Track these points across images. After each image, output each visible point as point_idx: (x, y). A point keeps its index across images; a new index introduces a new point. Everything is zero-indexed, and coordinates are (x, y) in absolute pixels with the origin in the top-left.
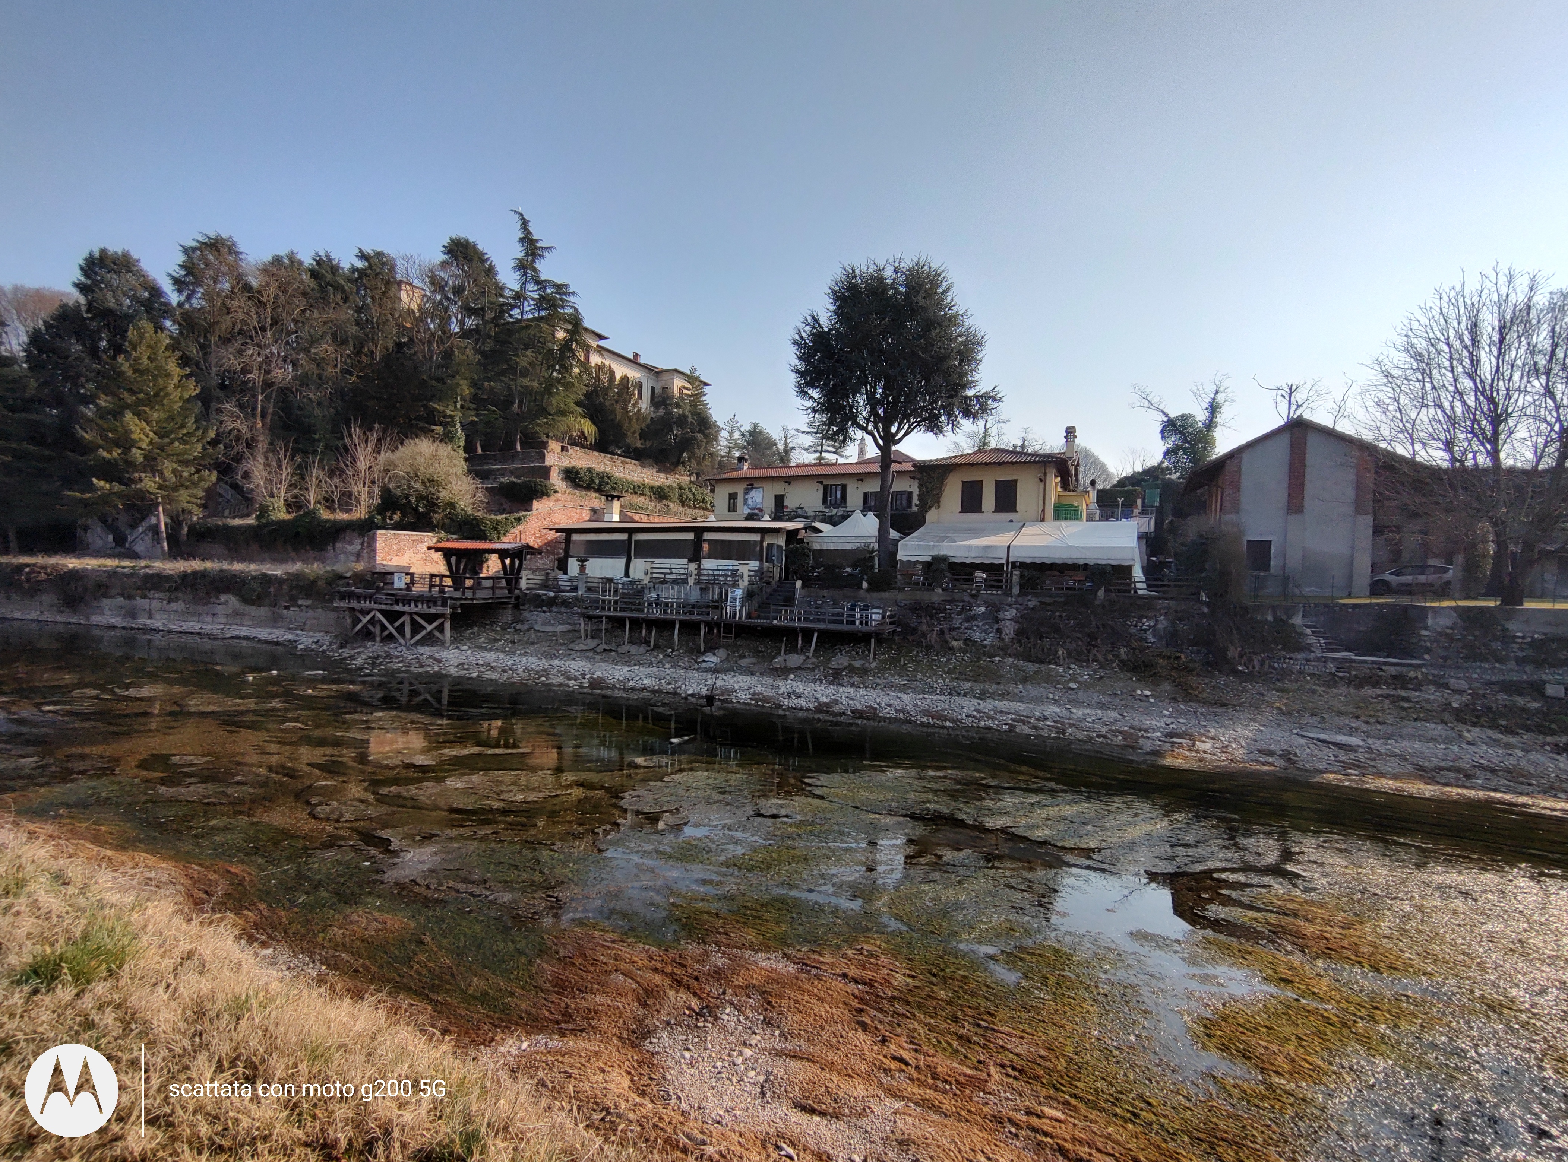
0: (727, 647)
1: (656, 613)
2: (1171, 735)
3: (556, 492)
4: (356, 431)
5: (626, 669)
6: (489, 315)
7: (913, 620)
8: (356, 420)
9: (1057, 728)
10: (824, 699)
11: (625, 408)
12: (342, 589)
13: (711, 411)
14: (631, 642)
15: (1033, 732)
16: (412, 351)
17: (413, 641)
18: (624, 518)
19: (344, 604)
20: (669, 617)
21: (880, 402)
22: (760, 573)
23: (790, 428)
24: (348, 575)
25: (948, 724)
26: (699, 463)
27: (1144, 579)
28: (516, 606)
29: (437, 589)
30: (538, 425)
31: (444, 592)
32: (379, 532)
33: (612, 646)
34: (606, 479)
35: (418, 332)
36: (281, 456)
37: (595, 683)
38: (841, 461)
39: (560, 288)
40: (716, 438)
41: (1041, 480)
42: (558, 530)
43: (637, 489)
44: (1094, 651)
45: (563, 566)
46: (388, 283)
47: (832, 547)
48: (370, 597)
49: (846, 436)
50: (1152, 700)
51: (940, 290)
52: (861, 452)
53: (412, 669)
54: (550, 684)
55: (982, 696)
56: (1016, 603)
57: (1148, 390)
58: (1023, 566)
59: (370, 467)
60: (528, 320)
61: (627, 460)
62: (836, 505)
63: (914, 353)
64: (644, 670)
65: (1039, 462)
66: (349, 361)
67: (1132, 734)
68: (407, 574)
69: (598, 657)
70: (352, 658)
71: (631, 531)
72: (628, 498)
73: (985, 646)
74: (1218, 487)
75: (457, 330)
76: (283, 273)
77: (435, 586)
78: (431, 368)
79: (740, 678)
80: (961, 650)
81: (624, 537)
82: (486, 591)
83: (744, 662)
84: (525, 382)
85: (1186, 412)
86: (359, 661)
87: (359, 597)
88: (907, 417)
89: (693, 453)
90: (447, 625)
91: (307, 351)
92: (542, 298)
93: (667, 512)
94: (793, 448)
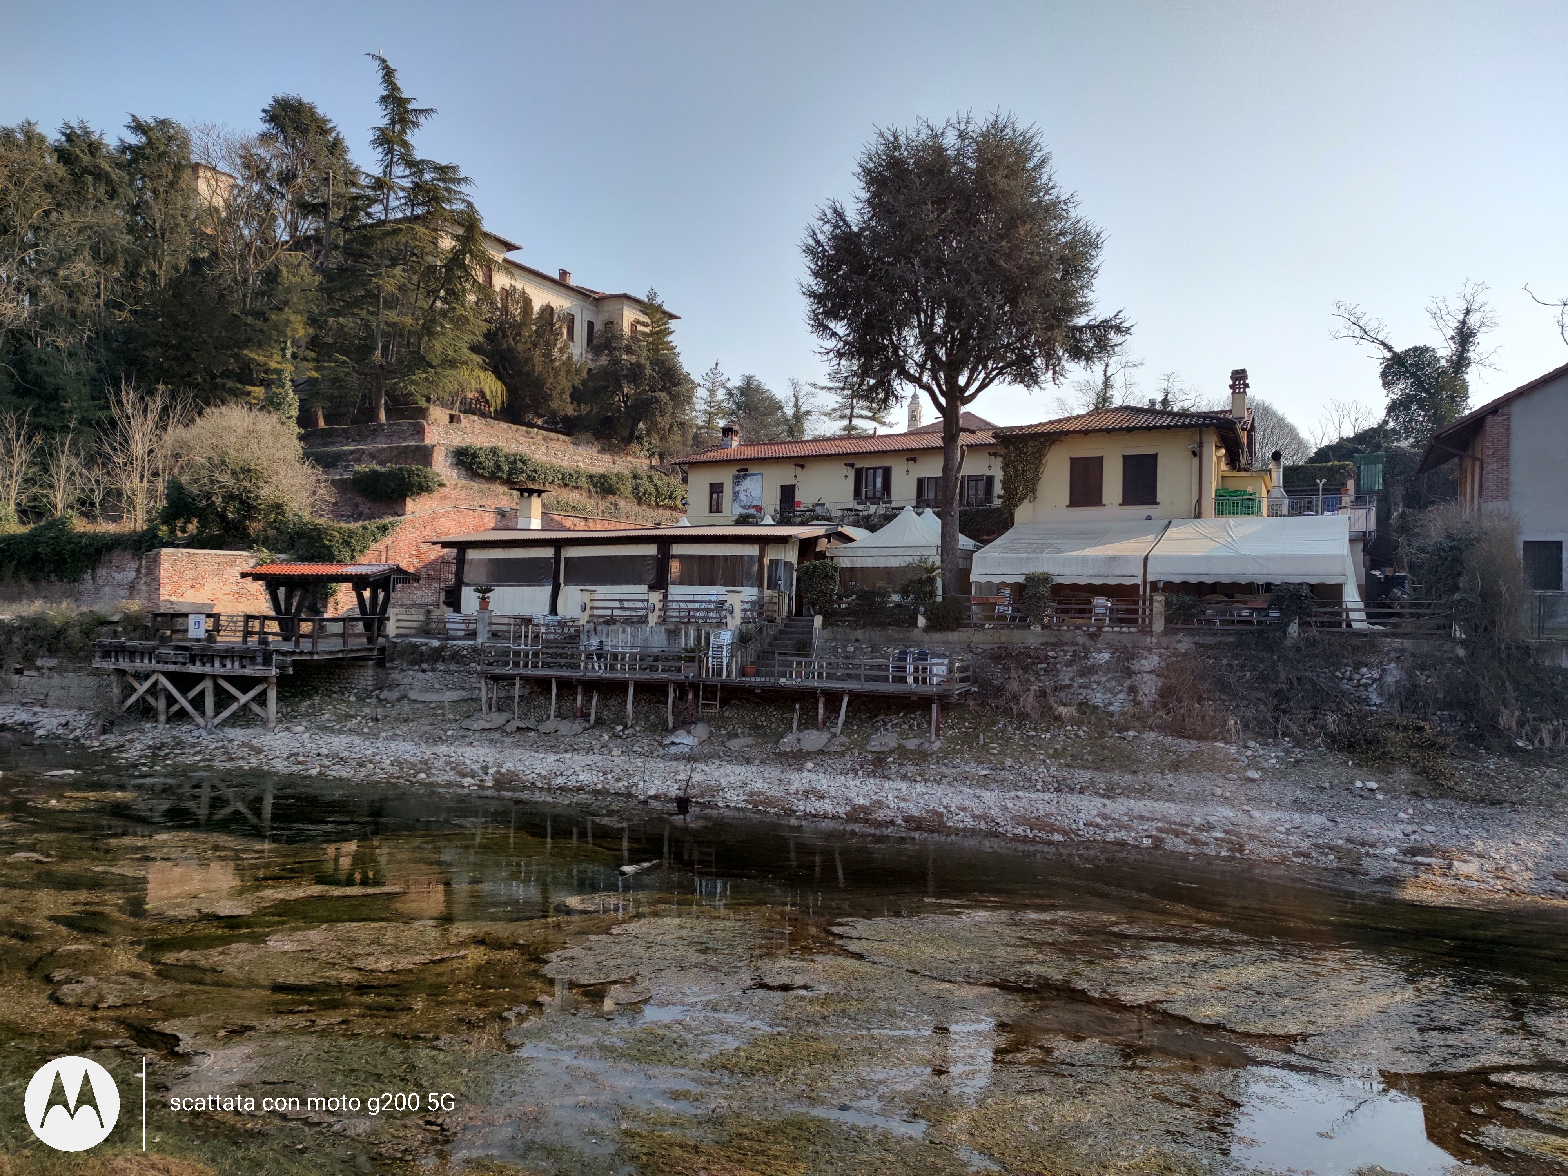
0: (709, 720)
1: (598, 671)
2: (1414, 851)
3: (441, 485)
4: (129, 396)
5: (552, 757)
6: (336, 214)
7: (996, 674)
8: (128, 379)
9: (1231, 842)
10: (861, 801)
11: (548, 355)
12: (106, 641)
13: (681, 359)
14: (561, 715)
15: (1192, 849)
16: (216, 272)
17: (217, 721)
18: (548, 523)
19: (109, 665)
20: (619, 675)
21: (940, 340)
22: (759, 605)
23: (802, 381)
24: (116, 618)
25: (1056, 837)
26: (663, 438)
27: (1361, 605)
28: (381, 663)
29: (256, 638)
30: (412, 382)
31: (266, 643)
32: (164, 551)
33: (531, 723)
34: (520, 465)
35: (226, 242)
36: (12, 435)
37: (504, 781)
38: (882, 431)
39: (444, 172)
40: (689, 399)
41: (1194, 454)
42: (445, 545)
43: (568, 480)
44: (1285, 720)
45: (453, 599)
46: (178, 168)
47: (869, 563)
48: (150, 653)
49: (890, 394)
50: (1380, 797)
51: (1030, 165)
52: (914, 416)
53: (216, 763)
54: (432, 784)
55: (1109, 793)
56: (1159, 645)
57: (1359, 311)
58: (1169, 587)
59: (151, 451)
60: (396, 221)
61: (552, 435)
62: (875, 500)
63: (992, 262)
64: (578, 760)
65: (1190, 426)
66: (117, 288)
67: (1349, 851)
68: (209, 616)
69: (508, 740)
70: (121, 748)
71: (558, 544)
72: (554, 493)
73: (1112, 715)
74: (1475, 458)
75: (286, 237)
76: (15, 155)
77: (252, 633)
78: (245, 296)
79: (729, 768)
80: (1073, 721)
81: (548, 553)
82: (332, 641)
83: (735, 744)
84: (392, 316)
85: (1420, 344)
86: (131, 754)
87: (132, 654)
88: (982, 361)
89: (655, 424)
90: (272, 694)
91: (52, 273)
92: (417, 186)
93: (614, 513)
94: (808, 413)
